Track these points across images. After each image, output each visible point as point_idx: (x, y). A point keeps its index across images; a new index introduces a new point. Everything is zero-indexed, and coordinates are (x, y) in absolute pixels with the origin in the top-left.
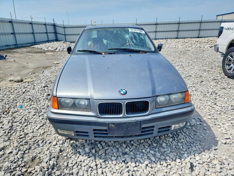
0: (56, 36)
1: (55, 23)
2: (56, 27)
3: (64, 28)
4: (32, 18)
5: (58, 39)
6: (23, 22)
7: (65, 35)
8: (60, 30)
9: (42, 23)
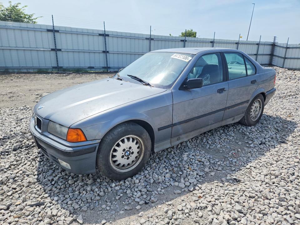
0: (271, 60)
1: (276, 41)
2: (276, 47)
3: (287, 48)
4: (240, 37)
5: (273, 63)
6: (221, 41)
7: (285, 58)
8: (279, 52)
9: (254, 43)
